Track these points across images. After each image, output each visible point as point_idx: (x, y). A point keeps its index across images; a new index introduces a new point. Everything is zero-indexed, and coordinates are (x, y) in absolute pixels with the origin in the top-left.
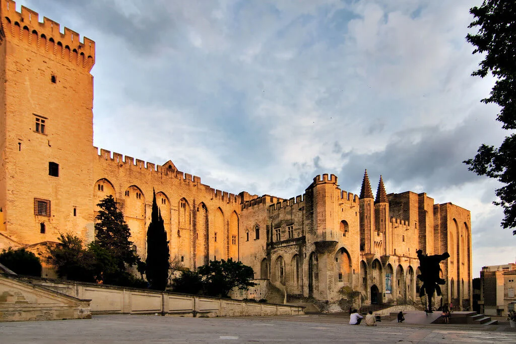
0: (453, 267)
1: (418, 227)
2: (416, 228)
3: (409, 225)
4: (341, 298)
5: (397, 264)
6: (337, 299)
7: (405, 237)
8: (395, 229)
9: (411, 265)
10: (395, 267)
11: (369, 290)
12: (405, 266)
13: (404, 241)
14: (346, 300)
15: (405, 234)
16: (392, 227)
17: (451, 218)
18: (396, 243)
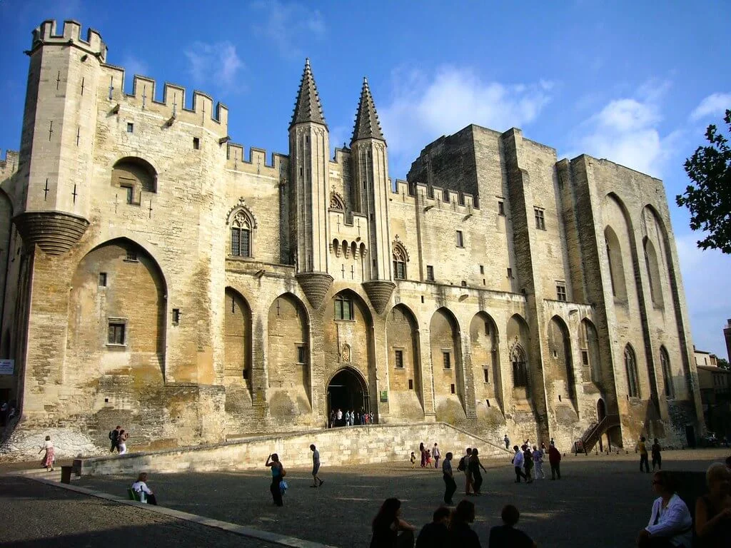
0: (628, 315)
1: (506, 211)
2: (502, 213)
3: (476, 205)
4: (100, 405)
5: (432, 305)
6: (76, 409)
7: (467, 237)
8: (428, 214)
9: (489, 310)
10: (426, 314)
11: (319, 382)
12: (465, 313)
13: (461, 245)
14: (129, 412)
15: (466, 228)
16: (417, 209)
17: (600, 191)
18: (434, 250)
